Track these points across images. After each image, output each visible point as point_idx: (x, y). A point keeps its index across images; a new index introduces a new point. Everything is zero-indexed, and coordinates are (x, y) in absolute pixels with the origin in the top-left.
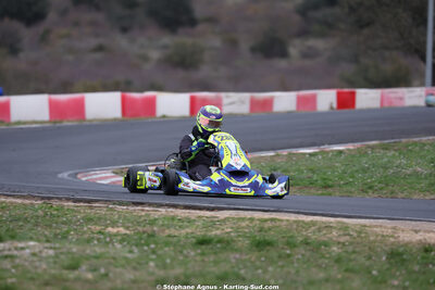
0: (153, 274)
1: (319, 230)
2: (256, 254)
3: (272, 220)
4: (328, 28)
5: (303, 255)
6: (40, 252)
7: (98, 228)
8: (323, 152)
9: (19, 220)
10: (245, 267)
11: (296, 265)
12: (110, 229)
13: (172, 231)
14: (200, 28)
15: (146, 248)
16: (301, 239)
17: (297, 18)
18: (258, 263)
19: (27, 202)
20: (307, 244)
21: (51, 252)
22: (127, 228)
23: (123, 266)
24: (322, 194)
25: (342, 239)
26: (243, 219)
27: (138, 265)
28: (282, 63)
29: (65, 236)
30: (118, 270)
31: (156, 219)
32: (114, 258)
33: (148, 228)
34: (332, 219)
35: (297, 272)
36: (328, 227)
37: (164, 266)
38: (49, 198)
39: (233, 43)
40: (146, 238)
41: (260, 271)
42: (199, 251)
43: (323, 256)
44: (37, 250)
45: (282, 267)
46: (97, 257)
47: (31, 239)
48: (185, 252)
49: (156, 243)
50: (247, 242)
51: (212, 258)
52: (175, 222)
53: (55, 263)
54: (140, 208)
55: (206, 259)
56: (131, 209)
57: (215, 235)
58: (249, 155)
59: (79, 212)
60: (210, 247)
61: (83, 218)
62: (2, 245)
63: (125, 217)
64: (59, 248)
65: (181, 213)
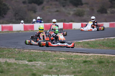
0: (72, 70)
2: (99, 65)
3: (103, 56)
5: (111, 65)
6: (42, 64)
7: (57, 58)
9: (37, 56)
10: (96, 68)
11: (109, 68)
12: (60, 58)
13: (77, 59)
14: (84, 5)
15: (70, 63)
16: (110, 61)
17: (110, 3)
18: (100, 67)
19: (39, 51)
20: (112, 62)
21: (45, 64)
22: (65, 58)
23: (64, 68)
26: (96, 56)
27: (68, 68)
28: (106, 15)
29: (49, 60)
30: (63, 69)
31: (72, 56)
32: (62, 66)
33: (70, 58)
35: (110, 70)
37: (75, 68)
38: (44, 50)
39: (93, 10)
40: (70, 61)
41: (100, 69)
42: (84, 64)
44: (41, 64)
45: (106, 68)
46: (57, 66)
47: (40, 61)
48: (80, 64)
49: (73, 62)
50: (97, 62)
51: (87, 66)
52: (78, 57)
53: (46, 67)
54: (68, 53)
55: (86, 66)
56: (66, 53)
57: (88, 60)
58: (97, 39)
59: (52, 54)
60: (87, 63)
61: (53, 56)
62: (32, 63)
63: (64, 55)
64: (47, 63)
65: (79, 54)
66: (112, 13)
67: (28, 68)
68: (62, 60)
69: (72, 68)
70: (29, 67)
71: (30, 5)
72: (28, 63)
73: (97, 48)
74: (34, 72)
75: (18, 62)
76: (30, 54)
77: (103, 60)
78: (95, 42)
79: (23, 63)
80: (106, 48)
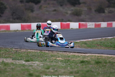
0: (69, 70)
1: (113, 59)
2: (97, 65)
3: (101, 56)
5: (109, 66)
6: (39, 64)
7: (55, 58)
8: (114, 38)
9: (34, 56)
10: (94, 69)
11: (107, 68)
12: (58, 58)
13: (74, 59)
14: (81, 5)
15: (67, 63)
16: (108, 61)
17: (107, 2)
18: (97, 68)
19: (36, 51)
20: (110, 62)
21: (42, 65)
22: (62, 58)
24: (114, 49)
26: (93, 56)
27: (65, 68)
28: (103, 14)
29: (46, 60)
30: (60, 69)
31: (70, 56)
32: (59, 66)
33: (68, 58)
35: (107, 70)
37: (72, 68)
38: (42, 50)
39: (90, 9)
40: (67, 61)
41: (97, 70)
42: (81, 64)
43: (114, 66)
44: (38, 64)
45: (103, 69)
46: (54, 66)
47: (37, 61)
48: (78, 65)
49: (70, 62)
50: (94, 62)
51: (85, 66)
52: (75, 57)
53: (43, 67)
54: (65, 53)
55: (83, 66)
56: (63, 53)
57: (86, 60)
58: (94, 39)
59: (50, 54)
60: (84, 63)
61: (51, 56)
62: (29, 63)
63: (62, 55)
64: (44, 63)
65: (76, 54)
66: (109, 12)
67: (25, 68)
68: (60, 60)
69: (69, 68)
70: (26, 67)
71: (27, 4)
72: (25, 63)
73: (95, 48)
74: (31, 72)
75: (15, 62)
76: (27, 54)
77: (100, 60)
78: (92, 42)
79: (20, 63)
80: (104, 48)
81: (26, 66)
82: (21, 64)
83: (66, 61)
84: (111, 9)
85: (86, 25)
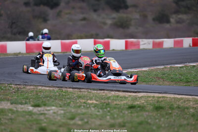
0: (108, 122)
1: (184, 102)
2: (156, 112)
3: (163, 97)
4: (188, 9)
5: (177, 113)
6: (58, 112)
7: (84, 101)
8: (186, 66)
9: (48, 97)
10: (151, 118)
11: (174, 118)
12: (90, 102)
13: (117, 102)
14: (130, 9)
15: (105, 110)
16: (175, 106)
17: (174, 5)
18: (157, 117)
19: (51, 89)
20: (179, 108)
21: (62, 112)
22: (97, 101)
23: (95, 118)
24: (185, 85)
25: (195, 106)
26: (150, 97)
27: (102, 117)
28: (167, 26)
29: (69, 104)
30: (93, 120)
31: (110, 97)
32: (91, 115)
33: (106, 101)
34: (190, 97)
35: (175, 121)
36: (188, 100)
37: (114, 118)
38: (61, 87)
39: (145, 17)
40: (105, 105)
41: (157, 120)
42: (130, 111)
43: (186, 114)
44: (56, 111)
45: (168, 118)
46: (83, 114)
47: (53, 106)
48: (123, 112)
49: (110, 107)
50: (152, 107)
51: (136, 114)
52: (119, 98)
53: (64, 117)
54: (102, 92)
55: (133, 115)
56: (99, 92)
57: (137, 104)
58: (152, 68)
59: (75, 93)
60: (135, 109)
61: (77, 96)
62: (40, 109)
63: (96, 96)
64: (66, 110)
65: (121, 94)
66: (178, 22)
67: (32, 117)
68: (92, 104)
69: (108, 117)
70: (35, 117)
71: (36, 8)
72: (33, 109)
73: (152, 83)
74: (44, 125)
75: (16, 108)
76: (37, 94)
77: (162, 104)
78: (149, 73)
79: (24, 110)
80: (168, 84)
81: (35, 114)
82: (26, 112)
83: (103, 106)
84: (181, 16)
85: (138, 44)
